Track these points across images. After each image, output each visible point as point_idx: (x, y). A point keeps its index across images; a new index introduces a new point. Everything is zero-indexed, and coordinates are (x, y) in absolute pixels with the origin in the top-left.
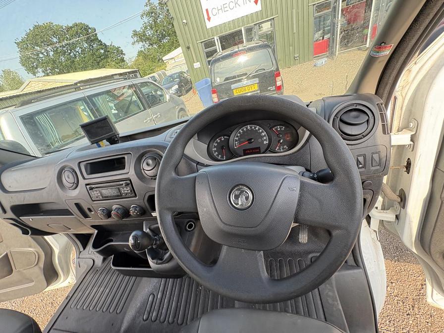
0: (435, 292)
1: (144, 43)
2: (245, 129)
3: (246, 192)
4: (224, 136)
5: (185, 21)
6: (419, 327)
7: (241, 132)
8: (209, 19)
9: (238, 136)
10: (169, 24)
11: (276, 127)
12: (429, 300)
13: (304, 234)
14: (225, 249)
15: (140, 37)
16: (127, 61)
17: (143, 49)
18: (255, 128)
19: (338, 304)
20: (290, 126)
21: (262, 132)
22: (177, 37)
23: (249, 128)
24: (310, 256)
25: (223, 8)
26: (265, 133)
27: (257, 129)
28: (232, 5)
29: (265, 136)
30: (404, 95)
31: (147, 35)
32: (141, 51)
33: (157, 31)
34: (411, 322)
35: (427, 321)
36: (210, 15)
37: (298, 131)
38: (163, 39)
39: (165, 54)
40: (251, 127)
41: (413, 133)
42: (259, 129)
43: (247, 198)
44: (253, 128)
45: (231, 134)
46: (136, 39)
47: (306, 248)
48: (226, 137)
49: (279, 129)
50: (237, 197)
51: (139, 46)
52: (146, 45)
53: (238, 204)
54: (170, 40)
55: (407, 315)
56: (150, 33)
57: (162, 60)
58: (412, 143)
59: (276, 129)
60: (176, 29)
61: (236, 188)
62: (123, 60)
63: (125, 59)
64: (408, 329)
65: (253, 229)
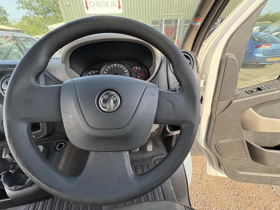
0: (210, 167)
1: (30, 11)
2: (112, 66)
3: (114, 96)
4: (95, 70)
5: (68, 3)
6: (204, 189)
7: (109, 68)
8: (87, 8)
9: (106, 71)
10: (55, 3)
11: (135, 67)
12: (208, 173)
13: (150, 145)
14: (92, 155)
15: (25, 5)
16: (11, 21)
17: (28, 15)
18: (120, 66)
19: (171, 186)
20: (144, 67)
21: (125, 70)
22: (61, 14)
23: (115, 66)
24: (154, 159)
25: (98, 4)
26: (127, 70)
27: (121, 67)
28: (104, 4)
29: (127, 72)
30: (200, 60)
31: (34, 5)
32: (26, 17)
33: (43, 5)
34: (200, 187)
35: (206, 184)
36: (88, 6)
37: (149, 70)
38: (49, 13)
39: (50, 24)
40: (117, 65)
41: (204, 81)
42: (123, 68)
43: (115, 102)
44: (118, 66)
45: (101, 69)
46: (21, 5)
47: (151, 154)
48: (97, 71)
49: (137, 69)
50: (105, 101)
51: (25, 12)
52: (31, 13)
53: (106, 107)
54: (55, 15)
55: (199, 183)
56: (36, 5)
57: (47, 28)
58: (204, 86)
59: (135, 69)
60: (60, 9)
61: (105, 93)
62: (6, 19)
63: (7, 19)
64: (199, 191)
65: (121, 130)
